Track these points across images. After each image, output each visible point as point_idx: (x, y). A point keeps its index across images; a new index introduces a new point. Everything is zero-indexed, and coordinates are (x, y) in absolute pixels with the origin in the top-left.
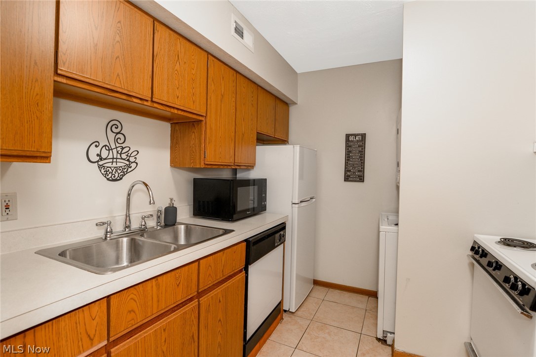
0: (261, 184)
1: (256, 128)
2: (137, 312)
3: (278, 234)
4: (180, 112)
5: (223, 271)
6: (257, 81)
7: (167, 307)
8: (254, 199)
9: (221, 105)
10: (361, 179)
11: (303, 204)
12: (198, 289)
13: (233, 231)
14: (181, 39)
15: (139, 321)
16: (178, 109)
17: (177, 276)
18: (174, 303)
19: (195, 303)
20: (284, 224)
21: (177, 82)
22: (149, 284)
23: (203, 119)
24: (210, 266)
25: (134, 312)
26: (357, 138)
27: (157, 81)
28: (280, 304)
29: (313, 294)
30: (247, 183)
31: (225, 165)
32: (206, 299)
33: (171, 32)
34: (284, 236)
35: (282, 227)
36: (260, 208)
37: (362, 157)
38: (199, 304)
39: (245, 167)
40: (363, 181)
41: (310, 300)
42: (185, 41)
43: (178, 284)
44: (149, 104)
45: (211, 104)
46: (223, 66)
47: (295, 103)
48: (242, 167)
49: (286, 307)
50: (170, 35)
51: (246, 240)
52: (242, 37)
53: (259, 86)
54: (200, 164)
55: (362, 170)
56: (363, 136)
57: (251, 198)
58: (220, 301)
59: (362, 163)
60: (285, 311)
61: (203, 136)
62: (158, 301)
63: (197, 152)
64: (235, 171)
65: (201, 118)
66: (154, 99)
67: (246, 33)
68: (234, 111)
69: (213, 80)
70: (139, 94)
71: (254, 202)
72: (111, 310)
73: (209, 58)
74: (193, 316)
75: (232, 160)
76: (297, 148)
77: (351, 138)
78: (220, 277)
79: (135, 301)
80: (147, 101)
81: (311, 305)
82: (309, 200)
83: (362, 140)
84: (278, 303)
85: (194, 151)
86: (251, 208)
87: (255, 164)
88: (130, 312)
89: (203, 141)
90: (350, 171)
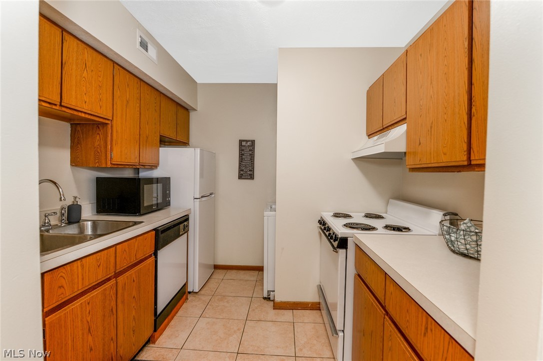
0: (165, 182)
1: (159, 131)
2: (66, 288)
3: (183, 224)
4: (87, 116)
5: (136, 255)
6: (160, 89)
7: (90, 285)
8: (157, 196)
9: (126, 110)
10: (252, 177)
11: (204, 199)
12: (116, 270)
13: (142, 222)
14: (88, 48)
15: (67, 295)
16: (85, 113)
17: (98, 258)
18: (96, 281)
19: (113, 281)
20: (187, 215)
21: (84, 88)
22: (75, 264)
23: (109, 122)
24: (125, 250)
25: (64, 288)
26: (248, 144)
27: (65, 87)
28: (185, 285)
29: (214, 276)
30: (150, 181)
31: (131, 165)
32: (122, 278)
33: (79, 42)
34: (187, 226)
35: (186, 219)
36: (165, 203)
37: (252, 159)
38: (117, 283)
39: (150, 167)
40: (253, 179)
41: (212, 281)
42: (92, 51)
43: (99, 264)
44: (57, 108)
45: (117, 109)
46: (128, 75)
47: (195, 110)
48: (146, 167)
49: (190, 289)
50: (78, 44)
51: (154, 230)
52: (147, 50)
53: (161, 93)
54: (106, 164)
55: (252, 170)
56: (253, 142)
57: (155, 195)
58: (134, 281)
59: (252, 164)
60: (190, 293)
61: (109, 138)
62: (83, 279)
63: (103, 153)
64: (137, 171)
65: (107, 122)
66: (63, 104)
67: (150, 47)
68: (139, 115)
69: (118, 87)
70: (48, 99)
71: (157, 199)
72: (45, 285)
73: (115, 67)
74: (112, 292)
75: (137, 160)
76: (198, 151)
77: (244, 143)
78: (134, 261)
79: (64, 278)
80: (56, 105)
81: (212, 285)
82: (208, 195)
83: (252, 146)
84: (183, 284)
85: (99, 151)
86: (155, 204)
87: (159, 164)
88: (60, 287)
89: (109, 143)
90: (243, 170)
